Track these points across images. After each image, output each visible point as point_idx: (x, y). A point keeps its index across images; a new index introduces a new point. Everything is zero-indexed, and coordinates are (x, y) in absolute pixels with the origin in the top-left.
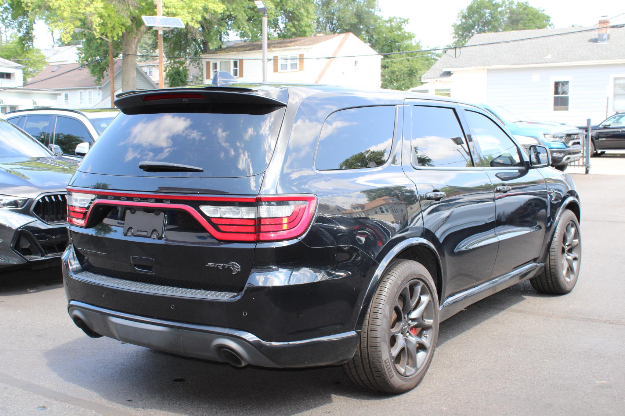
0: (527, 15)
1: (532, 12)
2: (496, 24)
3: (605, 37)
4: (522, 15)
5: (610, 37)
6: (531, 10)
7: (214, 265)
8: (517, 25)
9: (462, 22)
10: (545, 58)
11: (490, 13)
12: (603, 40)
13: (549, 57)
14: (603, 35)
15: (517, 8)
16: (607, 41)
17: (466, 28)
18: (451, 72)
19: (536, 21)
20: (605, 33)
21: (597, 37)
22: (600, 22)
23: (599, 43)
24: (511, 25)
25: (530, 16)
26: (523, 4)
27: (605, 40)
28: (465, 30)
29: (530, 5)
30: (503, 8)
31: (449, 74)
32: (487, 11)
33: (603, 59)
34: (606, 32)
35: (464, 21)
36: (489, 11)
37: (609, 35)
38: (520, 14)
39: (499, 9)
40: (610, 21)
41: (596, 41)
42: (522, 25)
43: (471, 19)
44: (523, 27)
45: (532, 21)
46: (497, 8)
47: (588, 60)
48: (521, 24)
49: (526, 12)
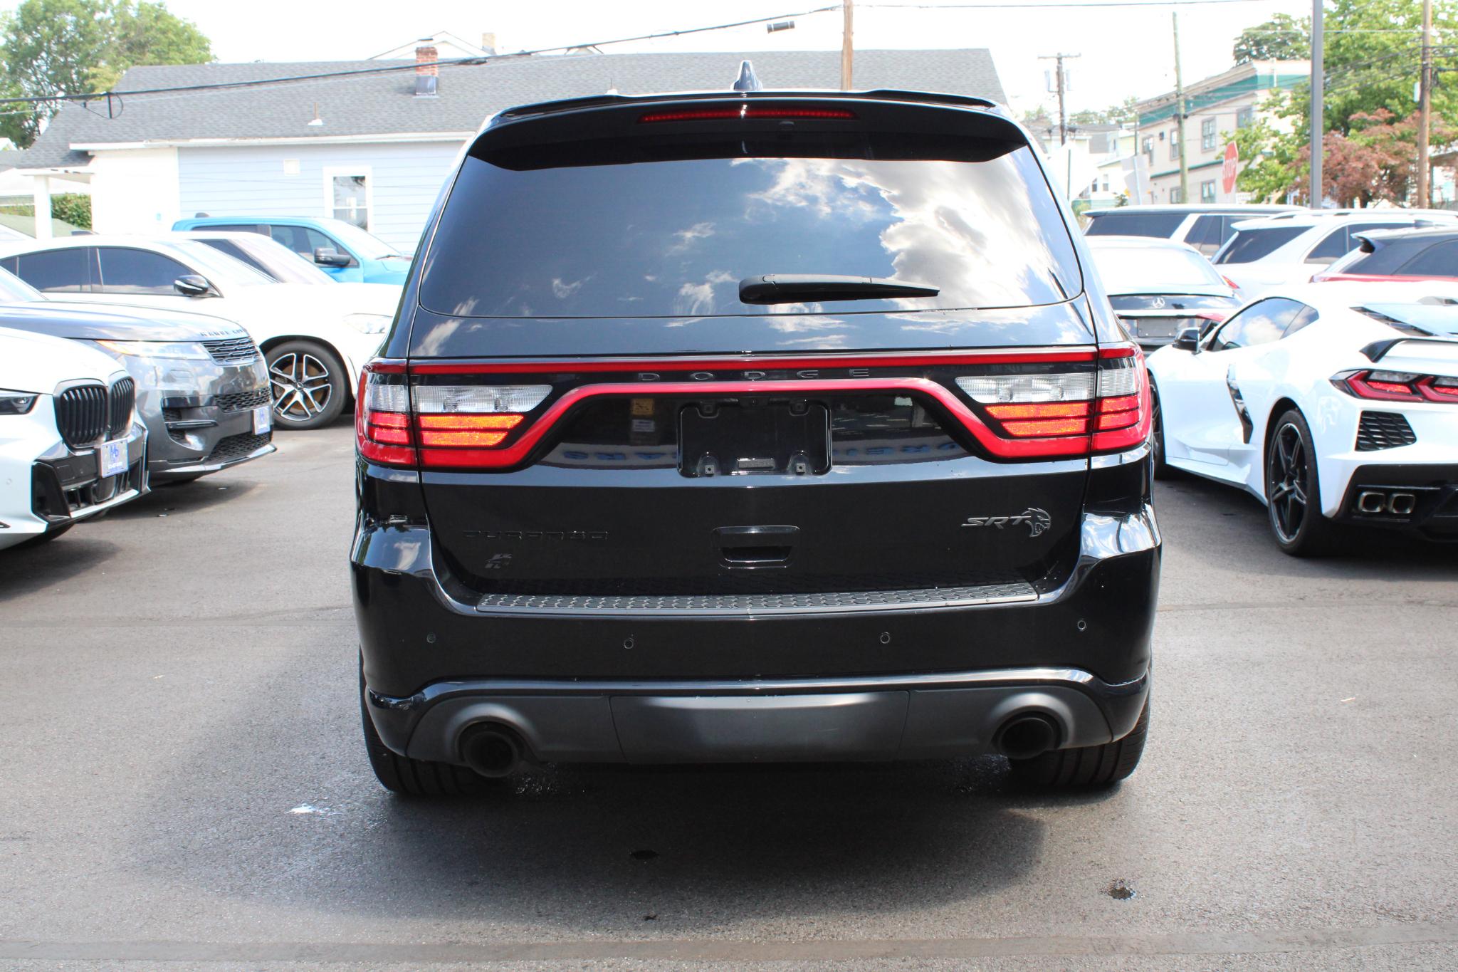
0: (164, 32)
1: (175, 26)
2: (93, 49)
3: (431, 83)
4: (153, 33)
5: (440, 85)
6: (171, 21)
7: (985, 521)
8: (143, 53)
9: (9, 41)
10: (309, 124)
11: (77, 25)
12: (426, 90)
13: (318, 122)
14: (427, 79)
15: (139, 16)
16: (435, 92)
17: (20, 55)
18: (90, 154)
19: (186, 47)
20: (430, 75)
21: (412, 83)
22: (419, 51)
23: (420, 96)
24: (127, 53)
25: (171, 35)
26: (153, 7)
27: (431, 90)
28: (17, 59)
29: (170, 11)
30: (109, 14)
31: (84, 156)
32: (70, 18)
33: (435, 130)
34: (433, 74)
35: (13, 37)
36: (74, 18)
37: (437, 81)
38: (147, 30)
39: (98, 16)
40: (439, 48)
41: (413, 91)
42: (152, 55)
43: (30, 34)
44: (157, 60)
45: (175, 48)
46: (93, 13)
47: (405, 131)
48: (153, 52)
49: (160, 25)
